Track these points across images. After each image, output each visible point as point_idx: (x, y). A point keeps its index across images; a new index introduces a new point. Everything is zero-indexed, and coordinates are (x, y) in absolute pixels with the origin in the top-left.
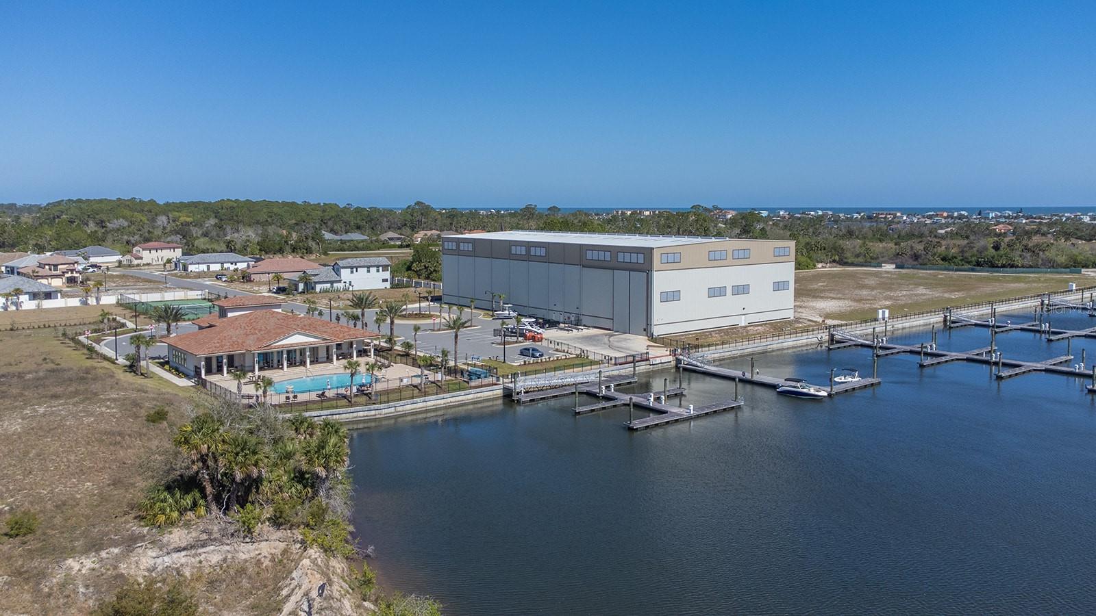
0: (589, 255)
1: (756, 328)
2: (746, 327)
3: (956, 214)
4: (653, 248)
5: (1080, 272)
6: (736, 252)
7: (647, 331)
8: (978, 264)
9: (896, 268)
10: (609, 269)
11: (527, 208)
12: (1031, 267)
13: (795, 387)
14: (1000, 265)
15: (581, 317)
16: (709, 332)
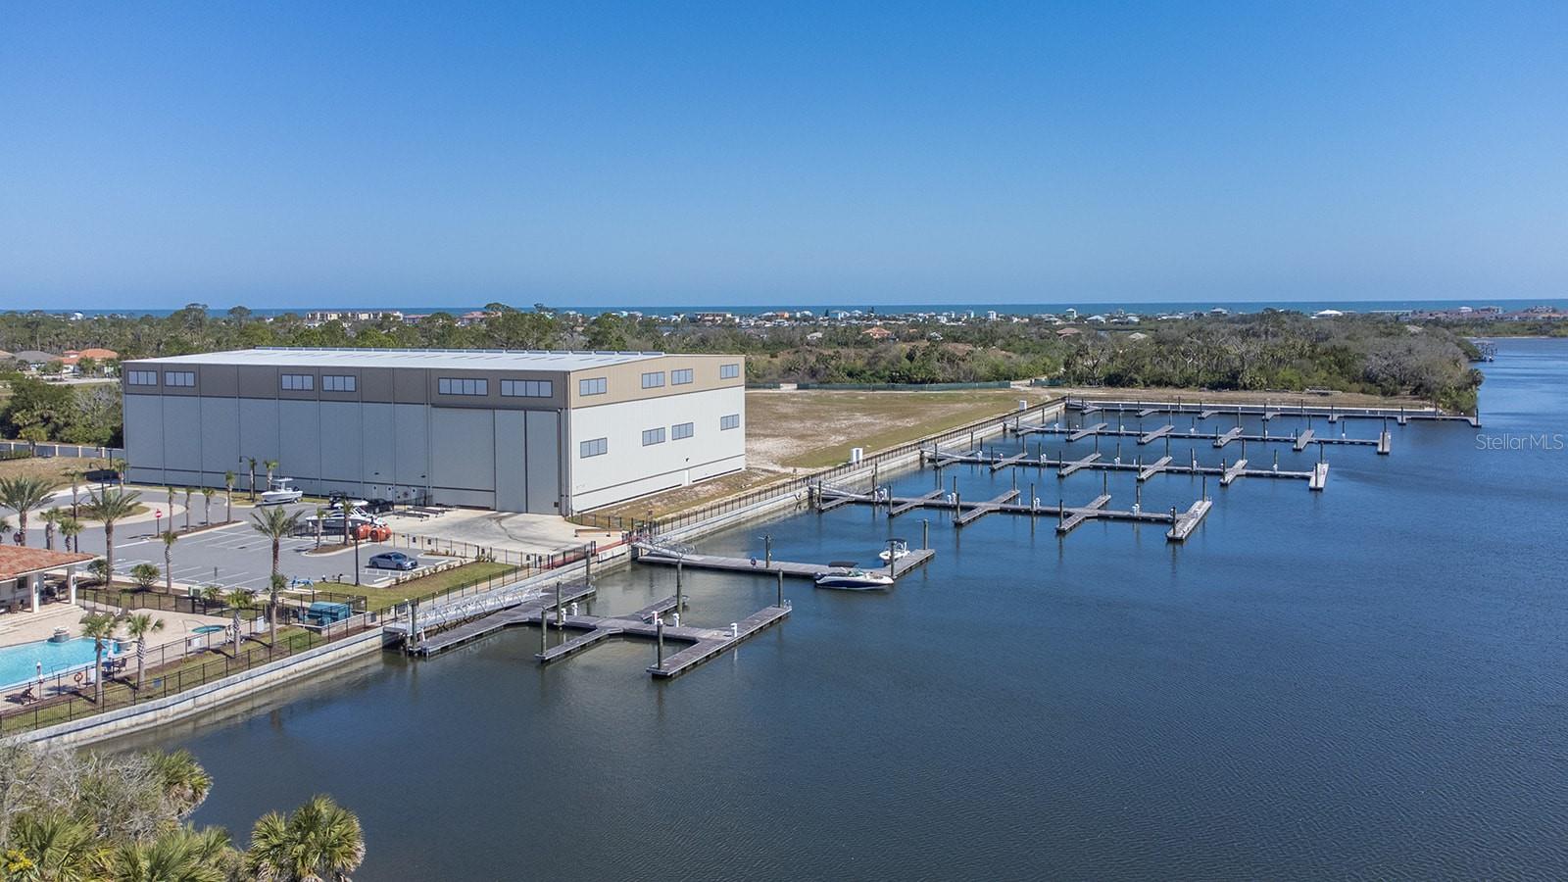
0: (444, 386)
1: (706, 488)
2: (692, 487)
3: (798, 315)
4: (569, 372)
5: (1008, 386)
6: (676, 374)
7: (561, 506)
8: (893, 380)
9: (798, 388)
10: (486, 408)
11: (189, 310)
12: (952, 381)
13: (844, 575)
14: (919, 380)
15: (431, 491)
16: (645, 499)
